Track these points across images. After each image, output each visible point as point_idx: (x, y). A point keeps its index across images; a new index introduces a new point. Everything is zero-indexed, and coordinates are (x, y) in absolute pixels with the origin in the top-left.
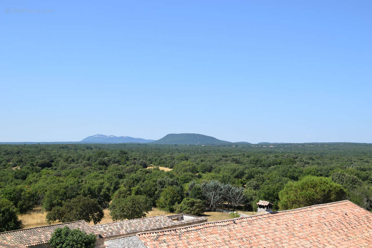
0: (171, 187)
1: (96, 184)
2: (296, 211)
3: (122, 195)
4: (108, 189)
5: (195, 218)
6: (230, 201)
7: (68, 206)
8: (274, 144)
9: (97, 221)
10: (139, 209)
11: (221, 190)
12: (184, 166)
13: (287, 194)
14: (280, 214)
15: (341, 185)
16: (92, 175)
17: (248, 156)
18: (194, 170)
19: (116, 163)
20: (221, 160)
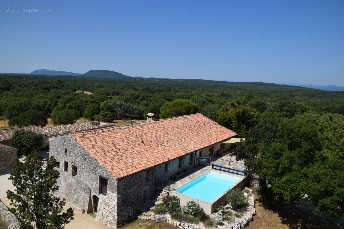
0: (92, 105)
1: (42, 101)
2: (170, 120)
3: (59, 109)
4: (50, 106)
5: (108, 124)
6: (130, 114)
7: (23, 116)
8: (159, 79)
9: (43, 125)
10: (71, 118)
11: (125, 106)
12: (101, 91)
13: (165, 109)
14: (160, 121)
15: (197, 105)
16: (39, 96)
17: (142, 86)
18: (107, 94)
19: (55, 88)
20: (125, 87)
